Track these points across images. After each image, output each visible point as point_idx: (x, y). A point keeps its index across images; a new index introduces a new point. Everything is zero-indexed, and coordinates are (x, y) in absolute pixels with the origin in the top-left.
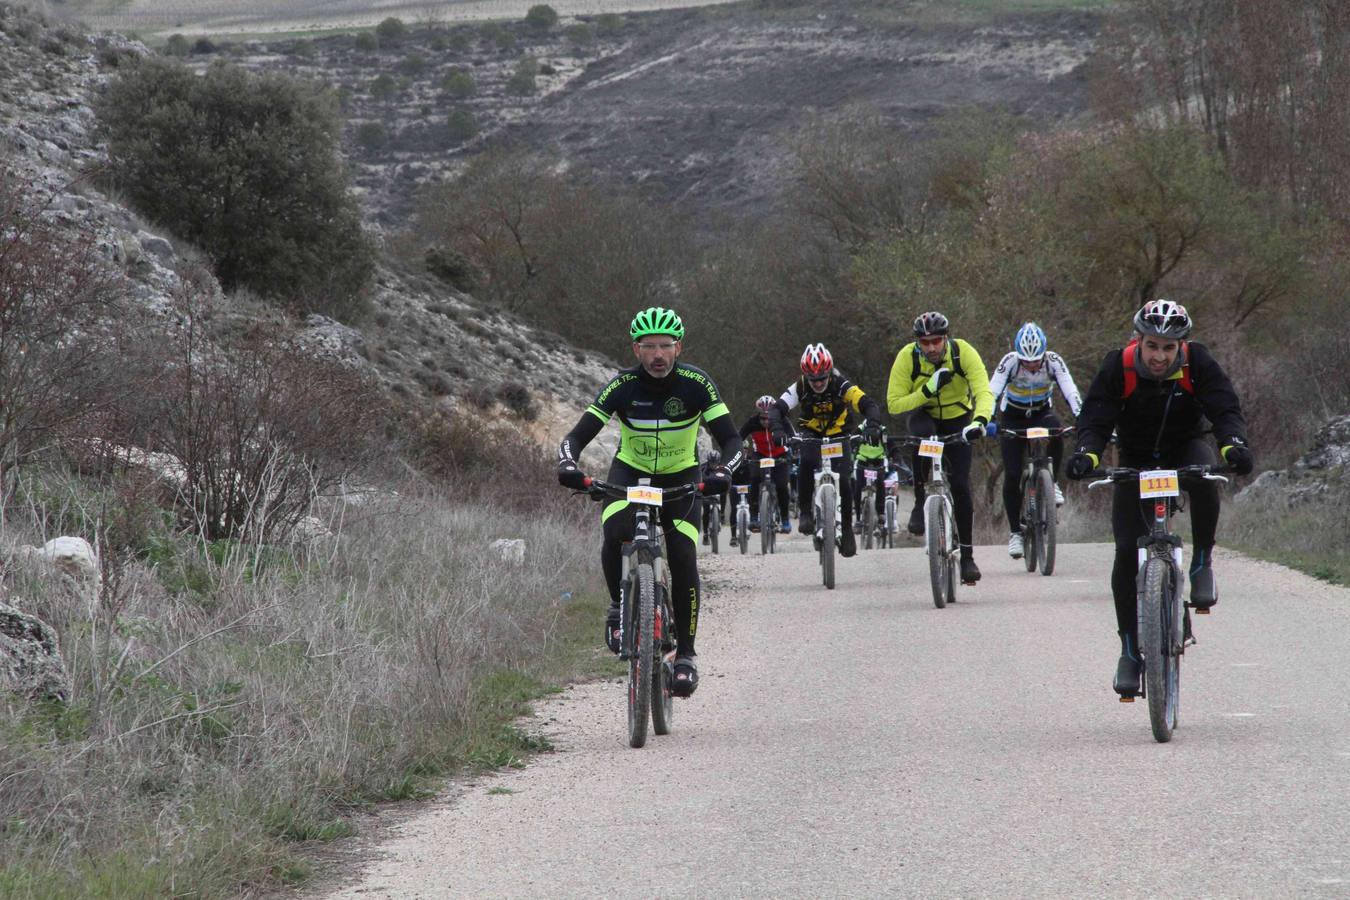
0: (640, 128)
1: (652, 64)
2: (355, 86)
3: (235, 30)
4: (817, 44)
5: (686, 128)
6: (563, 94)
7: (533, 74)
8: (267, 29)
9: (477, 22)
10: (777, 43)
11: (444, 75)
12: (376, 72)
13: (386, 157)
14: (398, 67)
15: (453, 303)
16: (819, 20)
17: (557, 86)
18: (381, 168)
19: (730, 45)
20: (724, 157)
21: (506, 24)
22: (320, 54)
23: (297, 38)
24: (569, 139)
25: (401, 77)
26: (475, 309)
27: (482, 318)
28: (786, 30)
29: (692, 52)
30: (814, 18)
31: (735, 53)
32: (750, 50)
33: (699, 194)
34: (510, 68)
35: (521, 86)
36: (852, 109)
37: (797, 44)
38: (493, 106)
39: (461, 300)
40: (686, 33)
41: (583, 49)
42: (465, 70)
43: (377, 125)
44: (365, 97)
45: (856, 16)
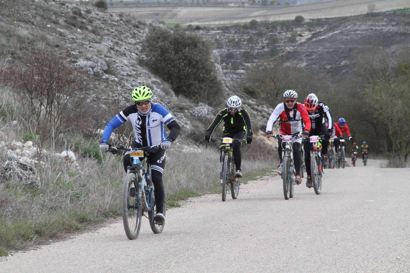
0: (328, 53)
1: (332, 33)
2: (242, 40)
3: (207, 23)
4: (383, 28)
5: (342, 53)
6: (305, 43)
7: (296, 36)
8: (217, 23)
9: (280, 21)
10: (371, 27)
11: (269, 37)
12: (249, 36)
13: (251, 61)
14: (255, 34)
15: (250, 101)
16: (384, 20)
17: (303, 40)
18: (249, 64)
19: (356, 28)
20: (354, 61)
21: (288, 21)
22: (232, 30)
23: (225, 25)
24: (306, 56)
25: (256, 37)
26: (257, 103)
27: (258, 106)
28: (374, 23)
29: (344, 30)
30: (383, 20)
31: (358, 30)
32: (363, 29)
33: (346, 73)
34: (289, 35)
35: (292, 40)
36: (394, 48)
37: (377, 28)
38: (283, 46)
39: (253, 101)
40: (343, 24)
41: (311, 29)
42: (276, 35)
43: (248, 52)
44: (245, 43)
45: (396, 19)
